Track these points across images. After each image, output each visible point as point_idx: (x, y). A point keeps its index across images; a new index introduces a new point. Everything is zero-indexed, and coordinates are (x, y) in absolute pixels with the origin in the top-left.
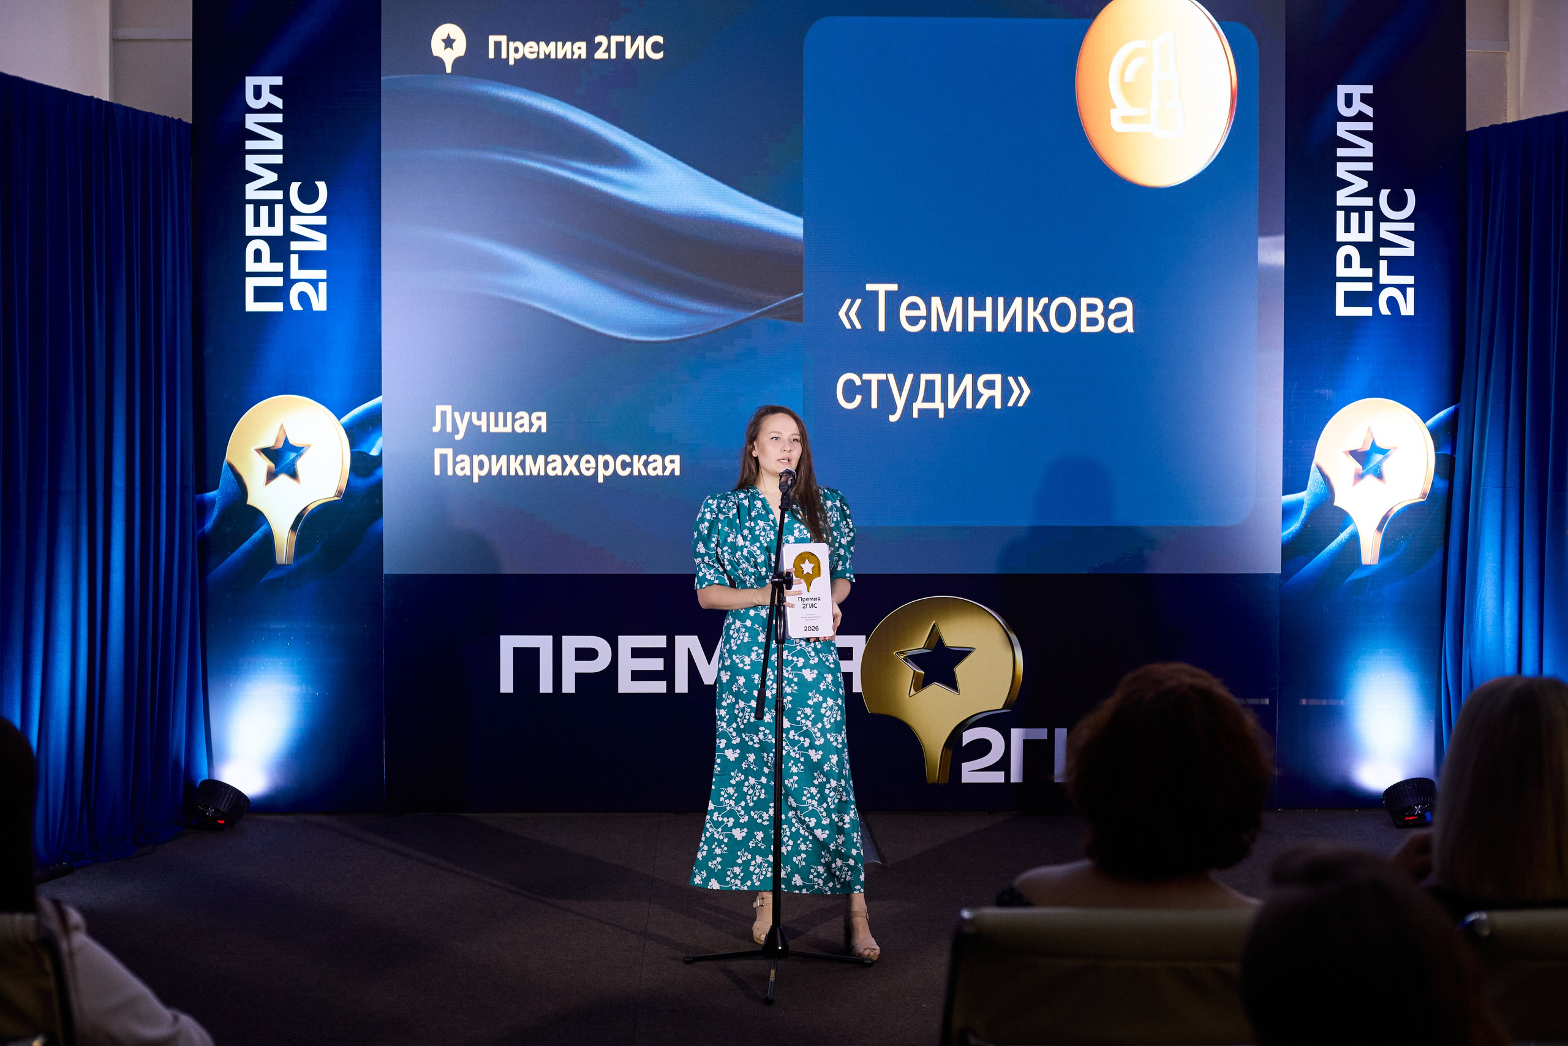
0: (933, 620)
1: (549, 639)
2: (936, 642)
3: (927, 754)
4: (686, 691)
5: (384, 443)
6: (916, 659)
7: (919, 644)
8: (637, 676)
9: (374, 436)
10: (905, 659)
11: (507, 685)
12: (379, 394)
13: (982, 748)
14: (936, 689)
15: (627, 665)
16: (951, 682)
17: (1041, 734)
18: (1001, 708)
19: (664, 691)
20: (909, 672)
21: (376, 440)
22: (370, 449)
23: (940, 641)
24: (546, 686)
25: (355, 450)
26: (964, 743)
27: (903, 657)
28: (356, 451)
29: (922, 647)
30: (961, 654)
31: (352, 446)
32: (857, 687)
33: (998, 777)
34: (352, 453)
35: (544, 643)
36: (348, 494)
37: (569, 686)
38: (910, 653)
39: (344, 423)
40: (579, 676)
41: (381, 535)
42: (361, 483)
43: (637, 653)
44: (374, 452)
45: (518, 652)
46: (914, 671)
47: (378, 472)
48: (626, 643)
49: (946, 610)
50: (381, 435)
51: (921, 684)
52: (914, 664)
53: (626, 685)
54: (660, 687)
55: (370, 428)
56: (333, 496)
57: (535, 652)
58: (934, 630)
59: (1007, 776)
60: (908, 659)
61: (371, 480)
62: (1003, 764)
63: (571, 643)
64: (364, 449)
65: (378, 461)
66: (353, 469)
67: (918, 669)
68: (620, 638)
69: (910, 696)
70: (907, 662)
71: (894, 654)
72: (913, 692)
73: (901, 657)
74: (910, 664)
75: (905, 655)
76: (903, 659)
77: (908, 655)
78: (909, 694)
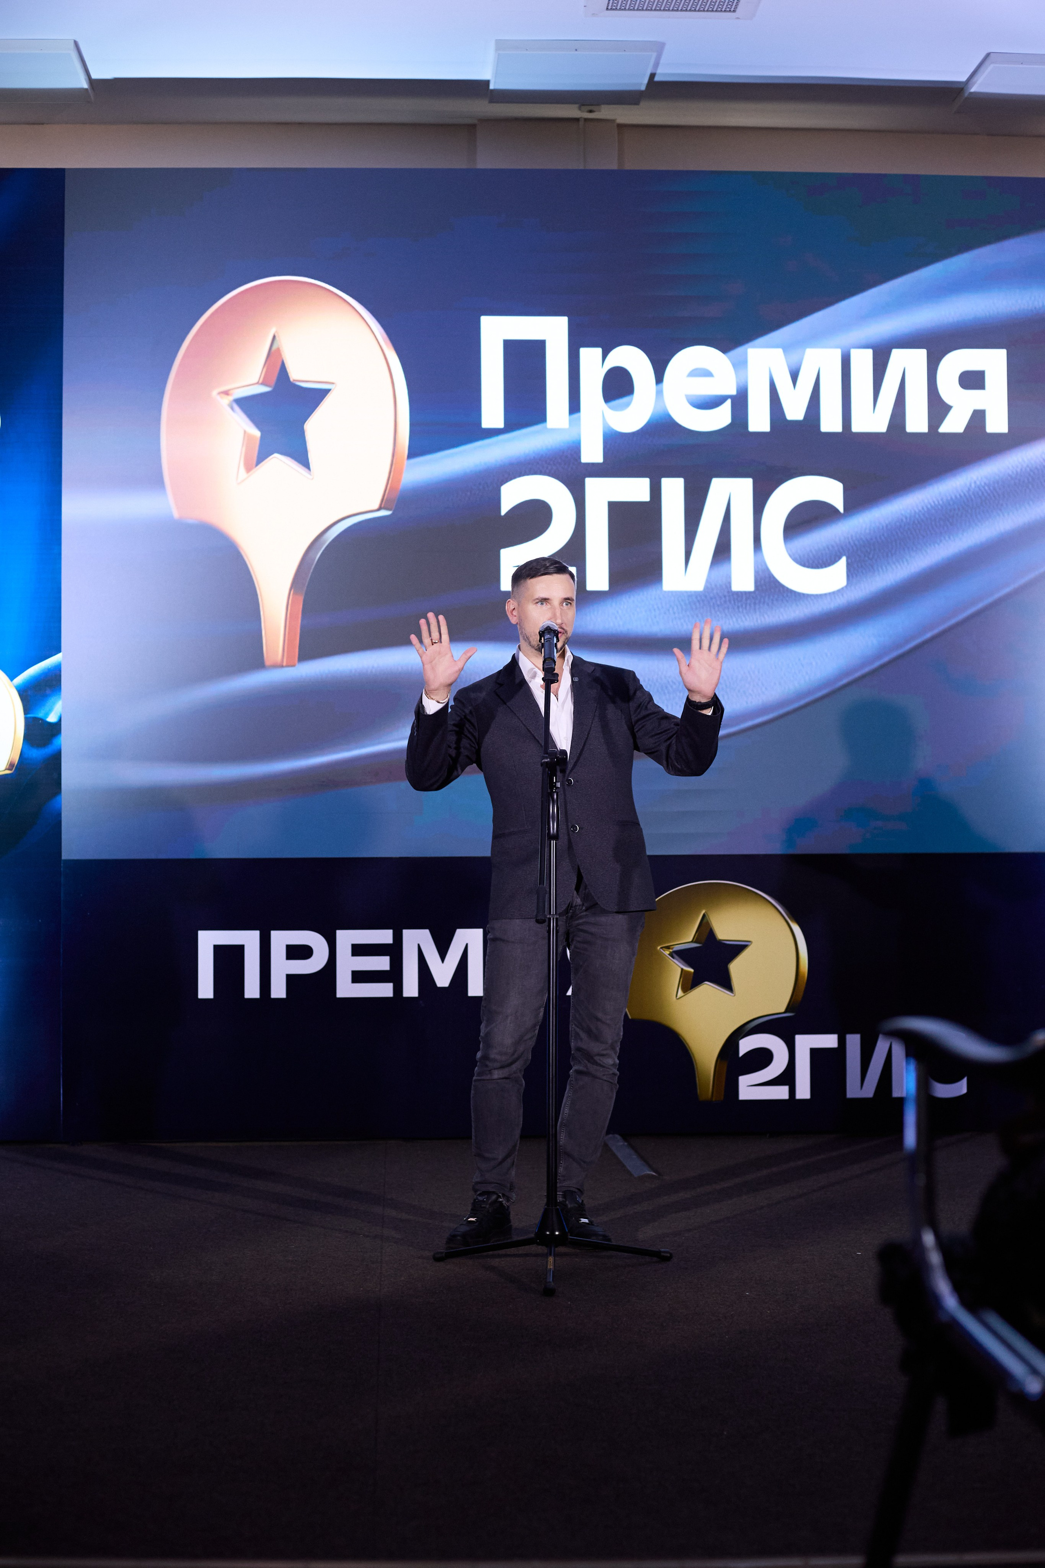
0: (703, 908)
1: (257, 934)
2: (706, 933)
3: (698, 1065)
4: (415, 994)
5: (63, 708)
6: (683, 955)
7: (687, 937)
8: (359, 977)
9: (52, 699)
10: (671, 955)
11: (206, 989)
12: (58, 650)
13: (762, 1058)
14: (708, 990)
15: (346, 964)
16: (725, 982)
17: (829, 1041)
18: (783, 1010)
19: (390, 994)
20: (676, 969)
21: (54, 703)
22: (47, 714)
23: (711, 934)
24: (252, 990)
25: (29, 716)
26: (741, 1053)
27: (668, 953)
28: (30, 718)
29: (690, 940)
30: (737, 949)
31: (26, 711)
33: (781, 1093)
34: (26, 719)
35: (249, 939)
36: (21, 767)
37: (279, 990)
38: (677, 948)
39: (15, 685)
40: (292, 980)
41: (60, 815)
42: (37, 754)
43: (359, 950)
44: (52, 718)
45: (220, 951)
46: (682, 969)
47: (56, 742)
48: (346, 938)
49: (715, 896)
50: (60, 698)
51: (690, 983)
52: (682, 961)
53: (345, 989)
54: (385, 990)
55: (48, 691)
56: (4, 768)
57: (239, 950)
58: (705, 921)
59: (792, 1092)
60: (675, 955)
61: (48, 751)
62: (787, 1077)
63: (281, 939)
64: (40, 715)
65: (55, 729)
66: (27, 737)
67: (685, 966)
68: (340, 934)
69: (678, 998)
70: (673, 957)
71: (659, 948)
72: (680, 993)
73: (667, 952)
74: (677, 960)
75: (671, 951)
76: (669, 954)
77: (675, 949)
78: (677, 996)
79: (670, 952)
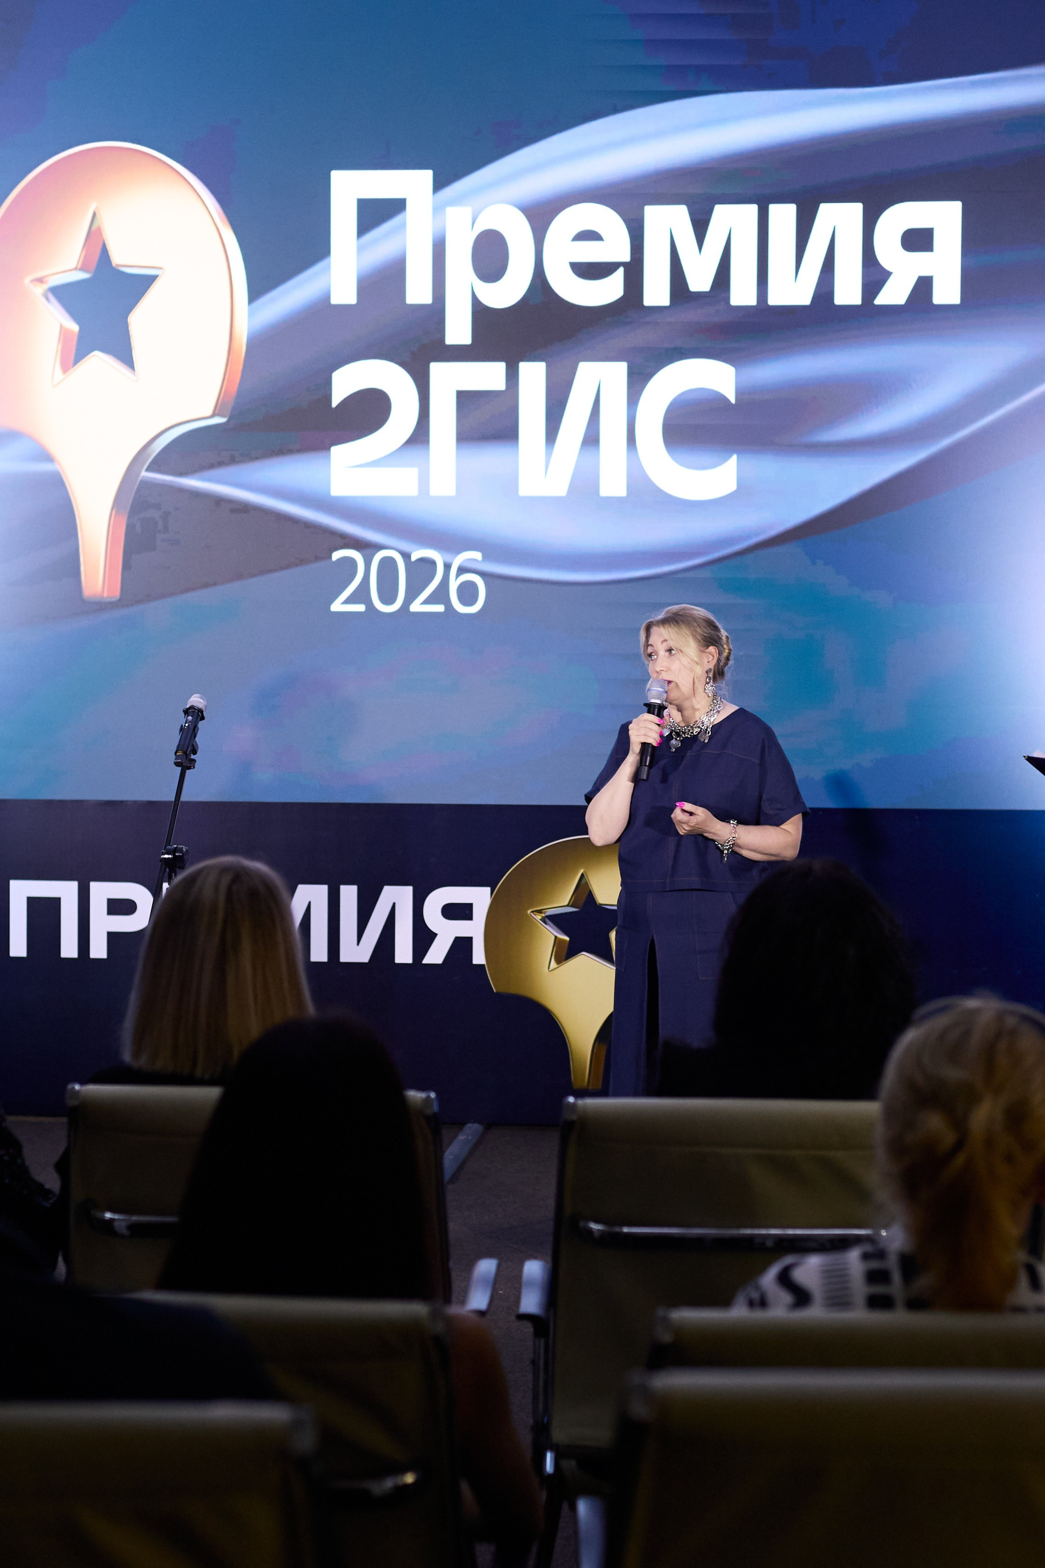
0: (580, 870)
1: (74, 885)
2: (584, 896)
3: (573, 1048)
6: (557, 920)
7: (562, 900)
10: (543, 920)
11: (18, 946)
14: (585, 961)
16: (605, 954)
20: (547, 937)
23: (590, 896)
24: (69, 948)
27: (540, 917)
29: (566, 903)
32: (479, 957)
35: (66, 891)
37: (99, 950)
38: (550, 912)
40: (114, 938)
45: (34, 904)
46: (556, 937)
51: (564, 954)
52: (556, 928)
57: (55, 903)
58: (583, 881)
60: (547, 921)
63: (101, 892)
67: (559, 934)
69: (550, 970)
70: (546, 923)
71: (529, 912)
72: (553, 964)
73: (538, 917)
74: (550, 926)
75: (543, 915)
76: (541, 920)
77: (547, 914)
78: (549, 968)
79: (542, 917)
